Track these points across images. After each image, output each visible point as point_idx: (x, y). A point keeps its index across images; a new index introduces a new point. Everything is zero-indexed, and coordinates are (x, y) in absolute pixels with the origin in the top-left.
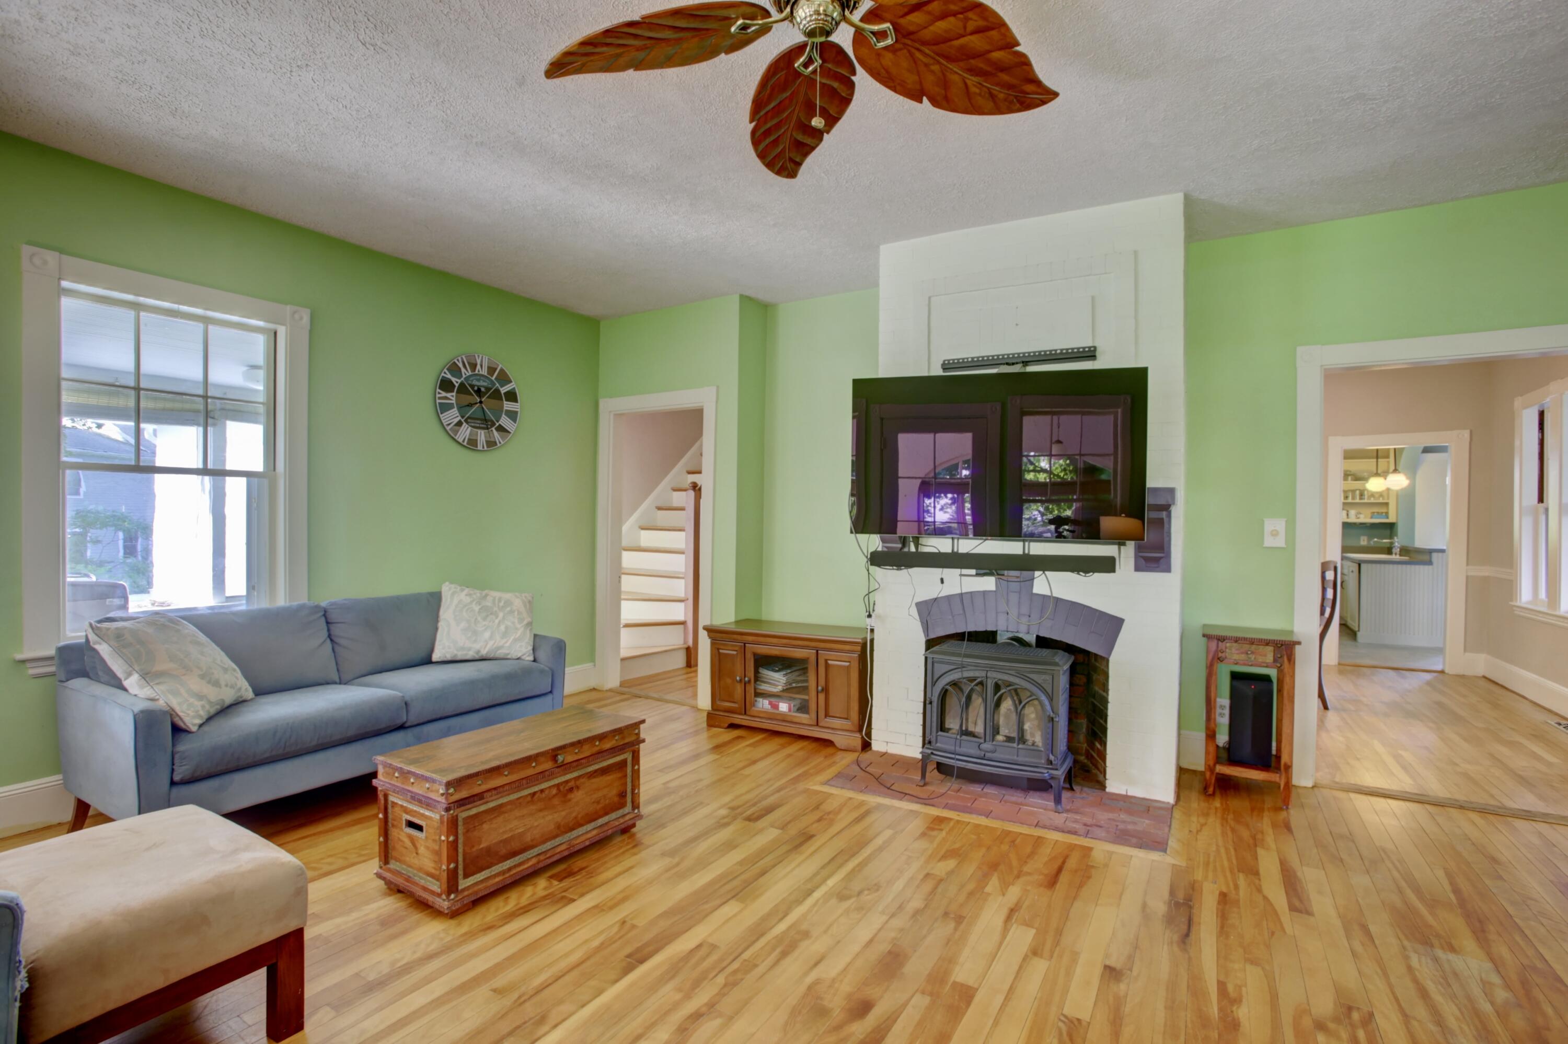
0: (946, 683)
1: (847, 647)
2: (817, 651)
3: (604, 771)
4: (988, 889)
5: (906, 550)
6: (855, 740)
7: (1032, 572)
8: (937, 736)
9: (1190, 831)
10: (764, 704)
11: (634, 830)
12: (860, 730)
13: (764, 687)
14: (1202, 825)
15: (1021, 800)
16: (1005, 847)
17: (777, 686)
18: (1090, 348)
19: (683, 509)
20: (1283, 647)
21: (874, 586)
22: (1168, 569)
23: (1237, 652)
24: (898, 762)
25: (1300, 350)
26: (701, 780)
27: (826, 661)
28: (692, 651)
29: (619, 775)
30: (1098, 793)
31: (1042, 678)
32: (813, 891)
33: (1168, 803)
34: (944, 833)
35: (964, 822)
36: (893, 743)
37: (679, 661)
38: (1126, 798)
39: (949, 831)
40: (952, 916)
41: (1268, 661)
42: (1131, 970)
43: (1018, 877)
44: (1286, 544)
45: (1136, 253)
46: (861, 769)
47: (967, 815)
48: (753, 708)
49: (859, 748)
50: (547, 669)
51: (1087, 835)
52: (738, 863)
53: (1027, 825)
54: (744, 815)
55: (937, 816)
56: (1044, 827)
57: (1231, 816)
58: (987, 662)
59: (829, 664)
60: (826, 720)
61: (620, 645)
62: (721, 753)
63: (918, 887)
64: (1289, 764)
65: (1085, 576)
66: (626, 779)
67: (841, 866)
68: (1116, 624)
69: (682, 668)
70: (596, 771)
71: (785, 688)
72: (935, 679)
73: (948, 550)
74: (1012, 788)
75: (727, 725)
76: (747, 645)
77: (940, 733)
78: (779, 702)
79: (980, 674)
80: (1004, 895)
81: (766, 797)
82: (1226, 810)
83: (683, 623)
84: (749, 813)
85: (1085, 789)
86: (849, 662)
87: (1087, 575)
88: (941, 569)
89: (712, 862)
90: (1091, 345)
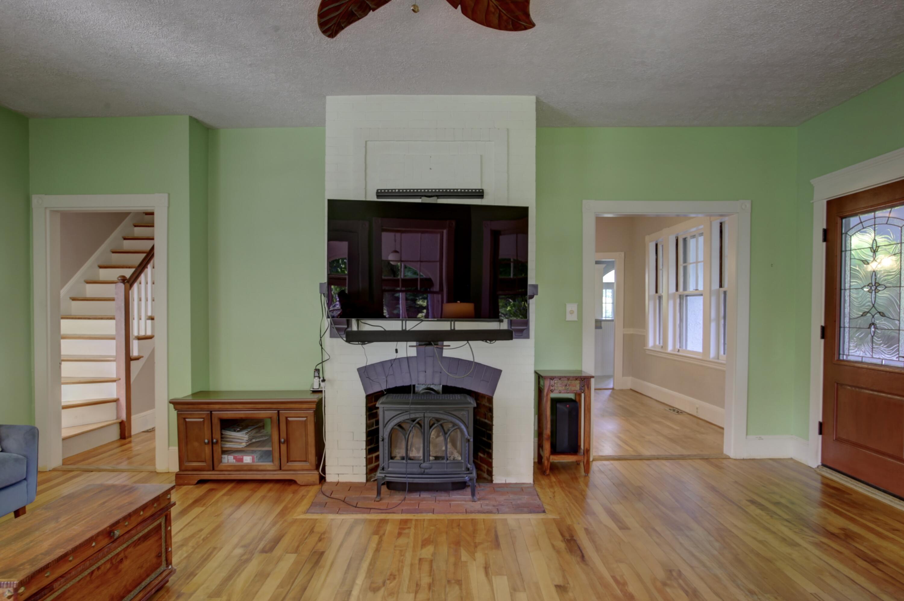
0: (395, 424)
1: (305, 406)
2: (278, 411)
3: (145, 538)
4: (463, 559)
5: (349, 329)
6: (314, 476)
7: (442, 342)
8: (389, 463)
9: (550, 498)
10: (229, 460)
11: (168, 584)
12: (317, 468)
13: (228, 445)
14: (554, 493)
15: (447, 498)
16: (456, 530)
17: (242, 443)
18: (479, 190)
19: (113, 300)
20: (585, 380)
21: (326, 357)
22: (528, 337)
23: (560, 386)
24: (351, 487)
25: (584, 202)
26: (201, 530)
27: (287, 418)
28: (126, 425)
29: (156, 538)
30: (489, 485)
31: (462, 413)
32: (351, 591)
33: (530, 483)
34: (412, 531)
35: (421, 520)
36: (343, 474)
37: (114, 434)
38: (506, 485)
39: (415, 527)
40: (453, 582)
41: (577, 389)
42: (568, 583)
43: (476, 547)
44: (578, 318)
45: (508, 130)
46: (328, 497)
47: (419, 515)
48: (221, 464)
49: (318, 482)
50: (20, 457)
51: (498, 512)
52: (278, 586)
53: (460, 513)
54: (258, 549)
55: (401, 520)
56: (471, 512)
57: (564, 485)
58: (424, 406)
59: (288, 420)
60: (288, 464)
61: (61, 427)
62: (204, 504)
63: (420, 569)
64: (588, 449)
65: (490, 343)
66: (161, 541)
67: (358, 569)
68: (497, 373)
69: (117, 441)
70: (139, 539)
71: (248, 444)
72: (386, 422)
73: (399, 328)
74: (437, 491)
75: (196, 482)
76: (213, 412)
77: (391, 461)
78: (243, 456)
79: (419, 415)
80: (475, 560)
81: (265, 533)
82: (560, 482)
83: (116, 401)
84: (261, 546)
85: (481, 484)
86: (307, 417)
87: (492, 342)
88: (396, 343)
89: (257, 592)
90: (480, 188)
